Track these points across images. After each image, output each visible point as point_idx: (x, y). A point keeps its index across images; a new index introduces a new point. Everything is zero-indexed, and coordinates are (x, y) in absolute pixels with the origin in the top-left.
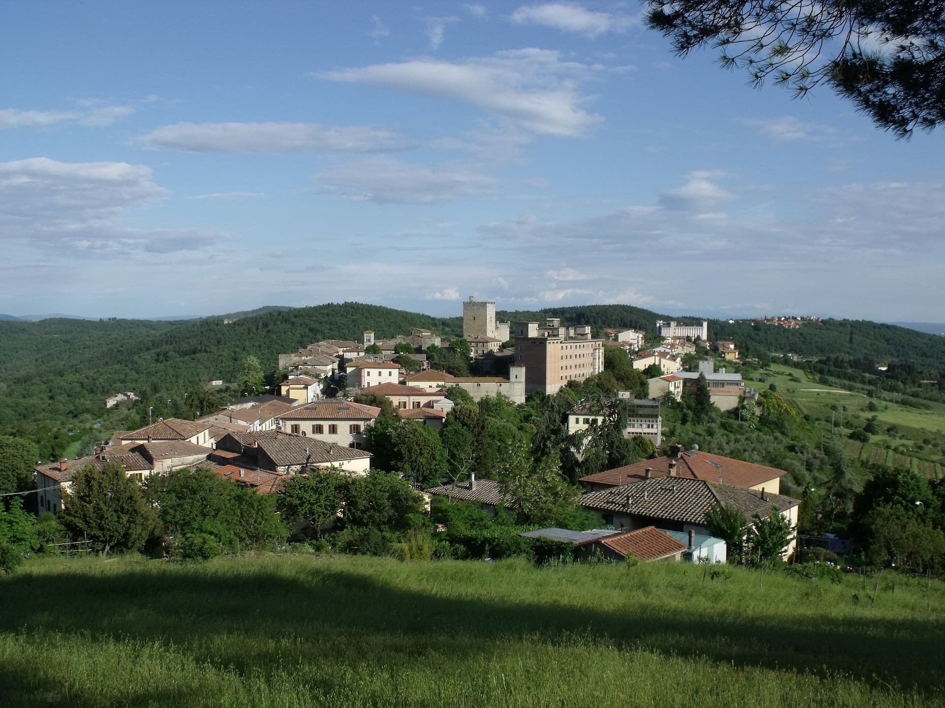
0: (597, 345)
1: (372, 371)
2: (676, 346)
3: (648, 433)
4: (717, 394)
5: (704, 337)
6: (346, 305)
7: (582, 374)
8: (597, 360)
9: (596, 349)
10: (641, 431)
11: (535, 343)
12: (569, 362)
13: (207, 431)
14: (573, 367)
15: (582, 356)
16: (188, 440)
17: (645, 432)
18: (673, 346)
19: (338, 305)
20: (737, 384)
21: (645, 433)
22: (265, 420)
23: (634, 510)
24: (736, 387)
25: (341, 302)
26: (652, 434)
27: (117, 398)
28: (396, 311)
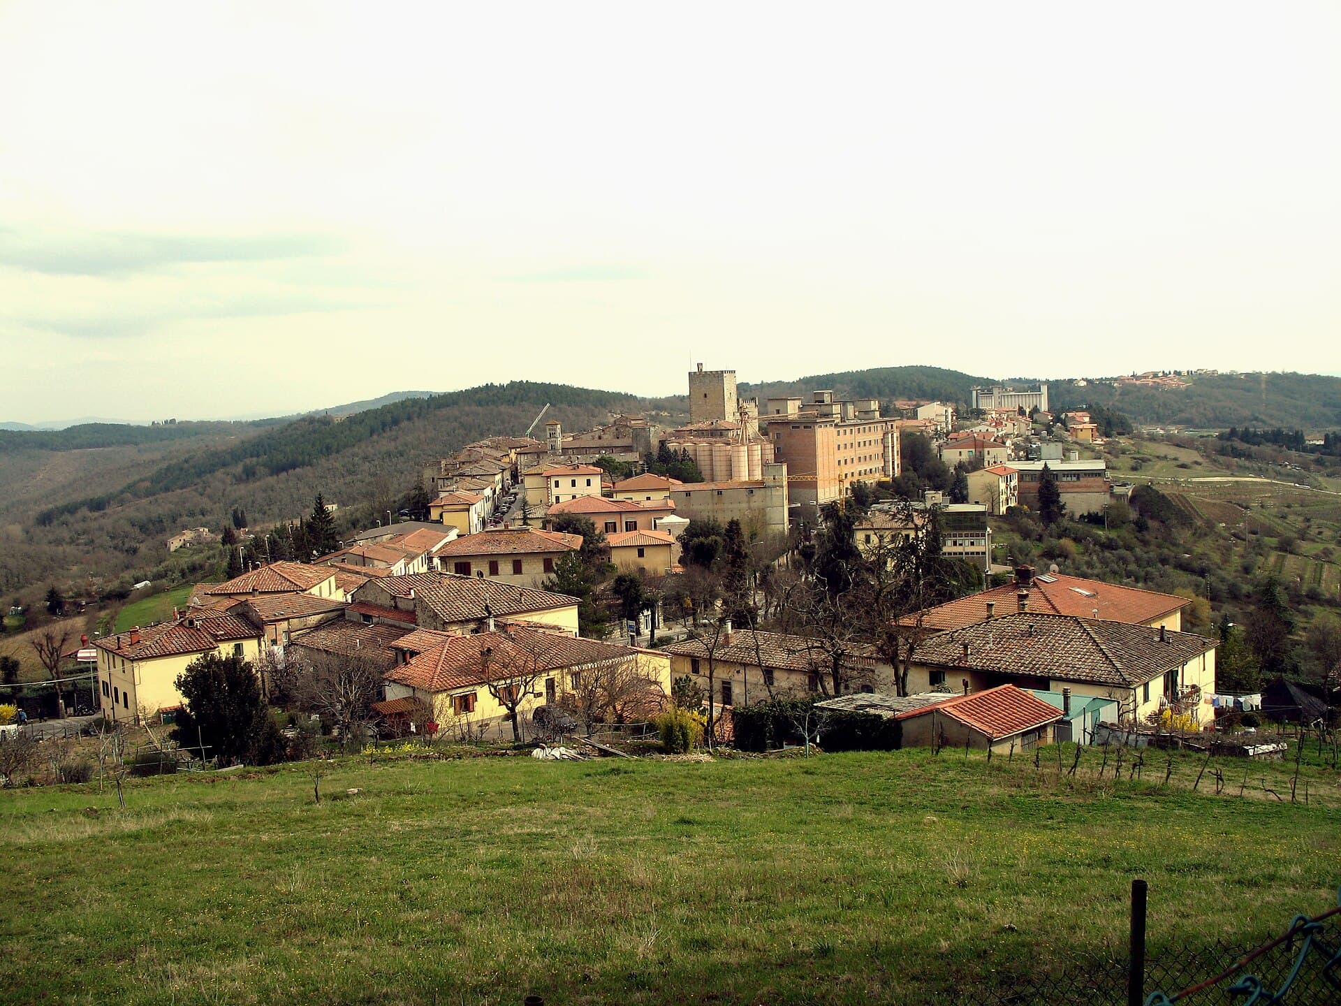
0: (890, 427)
1: (562, 481)
2: (1004, 423)
3: (972, 553)
4: (1069, 490)
5: (1044, 407)
6: (513, 384)
7: (868, 470)
8: (890, 448)
9: (887, 433)
10: (962, 551)
11: (798, 427)
12: (849, 454)
13: (333, 579)
14: (855, 460)
15: (867, 443)
16: (307, 592)
17: (966, 551)
18: (998, 423)
19: (502, 387)
20: (1100, 475)
21: (967, 553)
22: (413, 559)
23: (974, 662)
24: (1098, 479)
25: (506, 382)
26: (978, 553)
27: (185, 537)
28: (586, 391)
